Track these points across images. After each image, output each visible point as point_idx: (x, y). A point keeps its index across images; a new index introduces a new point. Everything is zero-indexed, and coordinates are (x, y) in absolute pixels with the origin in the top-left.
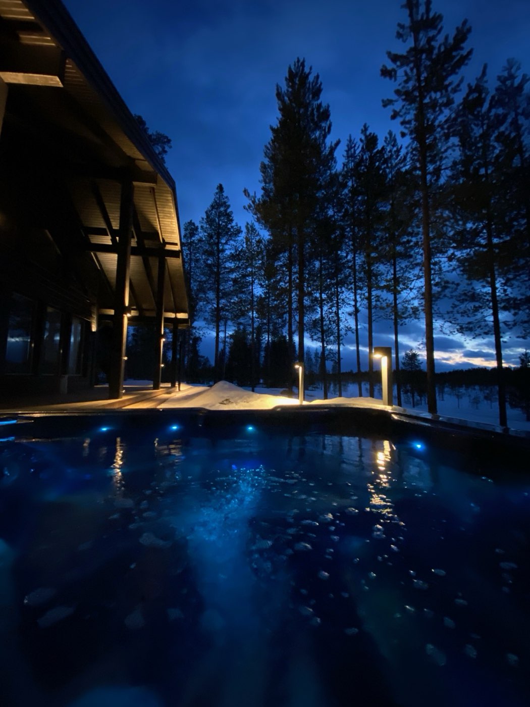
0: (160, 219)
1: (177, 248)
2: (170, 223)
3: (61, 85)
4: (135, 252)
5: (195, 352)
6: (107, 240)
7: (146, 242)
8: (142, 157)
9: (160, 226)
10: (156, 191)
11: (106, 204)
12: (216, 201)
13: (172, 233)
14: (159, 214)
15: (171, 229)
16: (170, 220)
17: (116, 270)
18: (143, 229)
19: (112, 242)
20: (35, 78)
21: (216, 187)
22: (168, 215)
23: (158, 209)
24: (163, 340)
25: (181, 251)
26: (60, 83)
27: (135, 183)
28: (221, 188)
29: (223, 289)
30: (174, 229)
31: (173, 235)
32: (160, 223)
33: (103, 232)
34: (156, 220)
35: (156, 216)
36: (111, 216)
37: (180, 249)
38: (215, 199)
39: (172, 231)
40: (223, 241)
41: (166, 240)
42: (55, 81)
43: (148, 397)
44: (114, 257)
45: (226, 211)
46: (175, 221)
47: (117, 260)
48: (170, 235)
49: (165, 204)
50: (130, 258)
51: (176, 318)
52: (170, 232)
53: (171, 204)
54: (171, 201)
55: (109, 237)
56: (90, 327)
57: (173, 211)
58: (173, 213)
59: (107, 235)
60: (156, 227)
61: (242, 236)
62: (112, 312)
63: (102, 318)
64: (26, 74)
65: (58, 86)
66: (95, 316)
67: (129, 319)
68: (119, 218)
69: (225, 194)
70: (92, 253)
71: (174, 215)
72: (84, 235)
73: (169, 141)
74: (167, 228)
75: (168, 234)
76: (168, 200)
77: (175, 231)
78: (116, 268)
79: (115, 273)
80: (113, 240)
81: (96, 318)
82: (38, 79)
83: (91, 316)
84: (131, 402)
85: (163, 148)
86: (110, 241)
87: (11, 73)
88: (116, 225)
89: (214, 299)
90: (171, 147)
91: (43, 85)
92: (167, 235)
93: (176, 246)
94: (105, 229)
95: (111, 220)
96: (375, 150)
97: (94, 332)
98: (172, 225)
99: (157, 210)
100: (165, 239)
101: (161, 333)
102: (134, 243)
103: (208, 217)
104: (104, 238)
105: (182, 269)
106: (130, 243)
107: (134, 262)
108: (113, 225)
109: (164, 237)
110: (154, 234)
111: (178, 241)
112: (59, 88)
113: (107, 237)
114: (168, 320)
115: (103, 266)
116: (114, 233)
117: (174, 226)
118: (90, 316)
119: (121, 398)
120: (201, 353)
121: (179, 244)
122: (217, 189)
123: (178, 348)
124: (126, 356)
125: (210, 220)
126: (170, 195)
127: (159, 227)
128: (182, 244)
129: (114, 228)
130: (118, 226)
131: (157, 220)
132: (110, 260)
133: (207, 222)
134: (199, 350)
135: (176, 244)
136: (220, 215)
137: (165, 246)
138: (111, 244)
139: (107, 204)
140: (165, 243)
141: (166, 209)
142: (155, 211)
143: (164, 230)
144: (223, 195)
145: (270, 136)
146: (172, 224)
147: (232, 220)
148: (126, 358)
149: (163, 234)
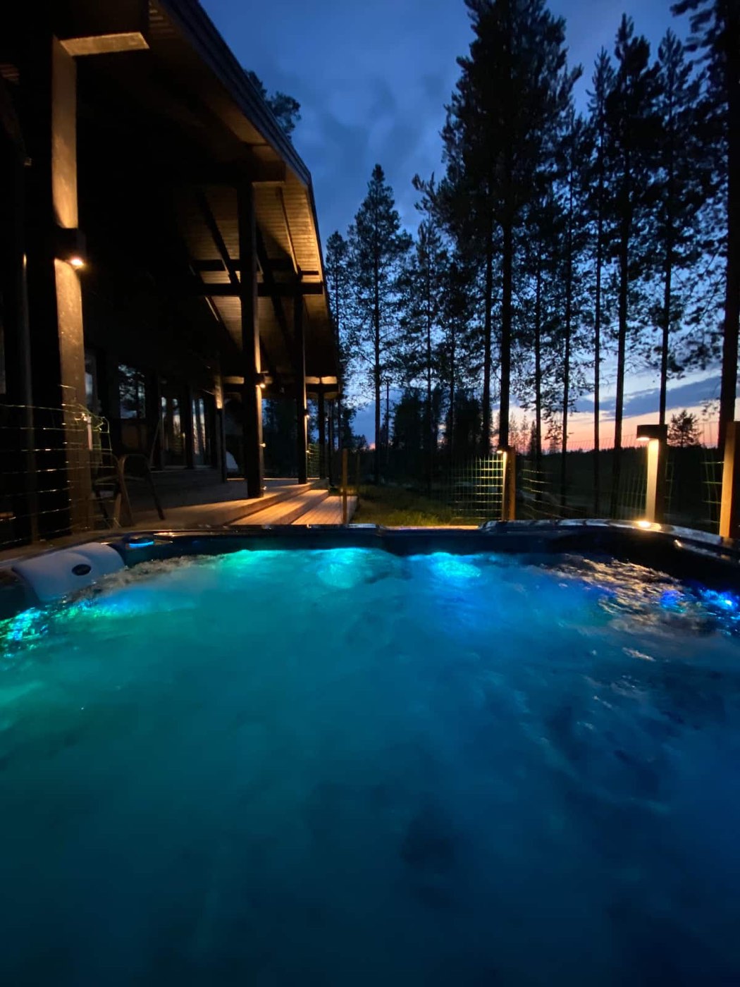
0: (293, 237)
1: (317, 279)
2: (306, 241)
3: (146, 46)
4: (263, 291)
5: (347, 430)
6: (224, 278)
7: (275, 274)
8: (262, 141)
9: (293, 248)
10: (284, 191)
11: (217, 222)
12: (371, 198)
13: (311, 255)
14: (291, 229)
15: (308, 250)
16: (306, 236)
17: (240, 319)
18: (270, 256)
19: (231, 279)
20: (110, 41)
21: (372, 172)
22: (304, 228)
23: (289, 220)
24: (307, 417)
25: (324, 283)
26: (145, 43)
27: (254, 184)
28: (378, 173)
29: (385, 337)
30: (312, 249)
31: (311, 260)
32: (292, 243)
33: (217, 266)
34: (287, 238)
35: (287, 232)
36: (226, 239)
37: (322, 280)
38: (370, 194)
39: (310, 253)
40: (383, 260)
41: (303, 268)
42: (136, 40)
43: (294, 493)
44: (236, 301)
45: (387, 211)
46: (313, 236)
47: (240, 306)
48: (307, 260)
49: (297, 211)
50: (257, 301)
51: (321, 384)
52: (307, 255)
53: (307, 210)
54: (307, 206)
55: (227, 273)
56: (214, 403)
57: (309, 220)
58: (310, 223)
59: (224, 270)
60: (288, 249)
61: (413, 251)
62: (241, 381)
63: (228, 390)
64: (97, 38)
65: (142, 48)
66: (219, 388)
67: (263, 391)
68: (237, 242)
69: (385, 184)
70: (207, 299)
71: (312, 228)
72: (194, 274)
73: (296, 106)
74: (303, 249)
75: (304, 258)
76: (301, 204)
77: (314, 253)
78: (240, 317)
79: (240, 324)
80: (233, 276)
81: (220, 391)
82: (114, 41)
83: (215, 388)
84: (274, 502)
85: (289, 121)
86: (228, 278)
87: (77, 40)
88: (234, 254)
89: (372, 353)
90: (299, 118)
91: (122, 50)
92: (304, 260)
93: (317, 276)
94: (220, 261)
95: (227, 246)
96: (644, 71)
97: (220, 409)
98: (308, 244)
99: (287, 222)
100: (301, 267)
101: (304, 406)
102: (259, 277)
103: (360, 223)
104: (219, 275)
105: (326, 311)
106: (256, 279)
107: (262, 305)
108: (230, 254)
109: (299, 264)
110: (284, 261)
111: (318, 268)
112: (144, 51)
113: (224, 272)
114: (311, 387)
115: (222, 317)
116: (232, 266)
117: (312, 245)
118: (213, 387)
119: (263, 496)
120: (356, 433)
121: (320, 272)
122: (373, 175)
123: (326, 426)
124: (264, 442)
125: (363, 229)
126: (304, 196)
127: (291, 249)
128: (325, 272)
129: (232, 258)
130: (238, 254)
131: (289, 238)
132: (232, 306)
133: (359, 232)
134: (353, 427)
135: (316, 273)
136: (378, 218)
137: (301, 278)
138: (229, 282)
139: (220, 223)
140: (302, 273)
141: (300, 220)
142: (285, 224)
143: (299, 252)
144: (382, 186)
145: (458, 73)
146: (310, 242)
147: (397, 227)
148: (264, 445)
149: (298, 260)
